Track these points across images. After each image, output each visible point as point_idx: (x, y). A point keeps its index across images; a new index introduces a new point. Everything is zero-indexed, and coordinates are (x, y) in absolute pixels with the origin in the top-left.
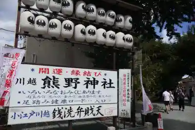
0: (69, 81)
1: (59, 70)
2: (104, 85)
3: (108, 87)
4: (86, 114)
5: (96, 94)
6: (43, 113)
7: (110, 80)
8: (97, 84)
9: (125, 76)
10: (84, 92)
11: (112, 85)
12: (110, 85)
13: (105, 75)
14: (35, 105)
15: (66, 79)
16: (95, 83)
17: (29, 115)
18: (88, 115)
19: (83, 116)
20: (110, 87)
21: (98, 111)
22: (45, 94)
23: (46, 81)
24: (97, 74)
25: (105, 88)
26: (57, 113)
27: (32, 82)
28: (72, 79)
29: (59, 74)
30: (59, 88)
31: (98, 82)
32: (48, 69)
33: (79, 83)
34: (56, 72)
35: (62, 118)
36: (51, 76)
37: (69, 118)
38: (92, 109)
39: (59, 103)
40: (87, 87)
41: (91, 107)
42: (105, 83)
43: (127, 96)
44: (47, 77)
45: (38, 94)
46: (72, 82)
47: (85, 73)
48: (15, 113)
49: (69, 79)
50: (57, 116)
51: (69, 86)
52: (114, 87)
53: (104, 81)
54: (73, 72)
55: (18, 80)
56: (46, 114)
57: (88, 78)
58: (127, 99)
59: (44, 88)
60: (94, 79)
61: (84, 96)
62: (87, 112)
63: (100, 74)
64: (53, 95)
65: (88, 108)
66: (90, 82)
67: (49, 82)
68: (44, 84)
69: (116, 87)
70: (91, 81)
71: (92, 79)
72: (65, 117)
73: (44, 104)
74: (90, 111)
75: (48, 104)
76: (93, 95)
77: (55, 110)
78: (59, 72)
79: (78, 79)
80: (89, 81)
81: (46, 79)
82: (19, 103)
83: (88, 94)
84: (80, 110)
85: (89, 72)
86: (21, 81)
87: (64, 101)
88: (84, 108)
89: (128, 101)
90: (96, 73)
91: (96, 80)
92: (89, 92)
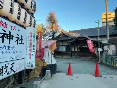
2: (17, 40)
3: (20, 43)
8: (12, 39)
9: (31, 33)
12: (22, 41)
16: (10, 37)
18: (2, 75)
21: (11, 68)
24: (13, 28)
25: (18, 44)
31: (13, 36)
38: (6, 67)
40: (3, 42)
41: (6, 65)
43: (32, 50)
58: (32, 53)
60: (10, 32)
63: (15, 28)
65: (3, 67)
66: (6, 36)
71: (8, 33)
74: (4, 70)
76: (8, 51)
80: (5, 34)
83: (3, 50)
85: (5, 23)
89: (33, 54)
90: (12, 26)
91: (11, 34)
92: (5, 47)
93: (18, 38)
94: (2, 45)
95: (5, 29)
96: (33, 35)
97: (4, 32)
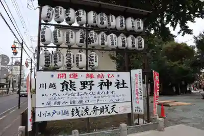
0: (84, 84)
1: (75, 74)
2: (118, 85)
3: (121, 88)
4: (101, 112)
5: (110, 94)
6: (63, 112)
7: (123, 81)
9: (136, 76)
10: (99, 93)
11: (125, 85)
12: (123, 86)
13: (118, 76)
14: (56, 105)
15: (81, 82)
16: (108, 84)
17: (51, 114)
18: (103, 113)
19: (98, 114)
21: (112, 109)
22: (64, 96)
23: (64, 85)
24: (110, 76)
25: (118, 88)
26: (75, 112)
27: (53, 86)
28: (87, 82)
29: (75, 78)
30: (75, 90)
31: (111, 83)
32: (65, 74)
33: (93, 85)
34: (72, 76)
35: (80, 116)
36: (68, 80)
37: (86, 116)
38: (107, 108)
39: (77, 103)
40: (101, 88)
41: (106, 106)
42: (118, 84)
43: (139, 94)
44: (65, 81)
45: (58, 96)
46: (87, 84)
47: (99, 76)
48: (41, 113)
49: (84, 82)
50: (75, 115)
51: (85, 88)
52: (127, 87)
53: (117, 82)
54: (87, 75)
55: (41, 85)
56: (66, 113)
58: (139, 97)
59: (63, 91)
60: (108, 80)
61: (99, 97)
62: (102, 111)
63: (112, 76)
64: (70, 96)
65: (103, 107)
67: (67, 86)
68: (63, 88)
69: (129, 86)
70: (105, 83)
71: (106, 81)
72: (82, 115)
73: (64, 104)
74: (105, 110)
75: (67, 104)
76: (107, 95)
77: (73, 109)
78: (75, 76)
79: (92, 81)
80: (103, 83)
81: (64, 83)
82: (43, 104)
83: (103, 94)
84: (95, 109)
85: (102, 75)
86: (43, 86)
87: (81, 102)
88: (99, 107)
93: (119, 83)
94: (101, 91)
95: (102, 79)
96: (138, 77)
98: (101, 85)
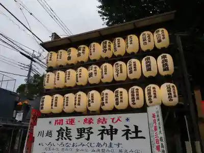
0: (81, 131)
1: (72, 119)
2: (126, 134)
5: (115, 147)
7: (136, 127)
8: (116, 134)
10: (99, 145)
11: (140, 134)
12: (137, 135)
13: (127, 120)
15: (78, 129)
16: (112, 132)
20: (137, 137)
22: (58, 147)
23: (60, 132)
24: (115, 121)
27: (49, 134)
28: (84, 129)
29: (72, 124)
30: (71, 140)
31: (116, 130)
32: (62, 120)
33: (92, 133)
34: (68, 122)
36: (64, 127)
40: (102, 138)
42: (127, 132)
44: (61, 128)
45: (53, 146)
46: (84, 132)
47: (99, 121)
49: (81, 129)
51: (81, 137)
52: (144, 138)
53: (126, 128)
54: (85, 120)
55: (39, 132)
57: (103, 127)
59: (58, 140)
60: (112, 127)
63: (119, 119)
64: (65, 147)
66: (106, 132)
67: (63, 133)
68: (58, 137)
69: (147, 136)
70: (107, 130)
71: (109, 128)
76: (110, 149)
78: (72, 122)
79: (91, 128)
81: (60, 130)
83: (104, 147)
85: (104, 119)
86: (41, 133)
90: (113, 119)
91: (114, 128)
92: (105, 145)
93: (128, 130)
94: (102, 142)
95: (103, 125)
96: (157, 118)
97: (103, 128)
98: (102, 133)
